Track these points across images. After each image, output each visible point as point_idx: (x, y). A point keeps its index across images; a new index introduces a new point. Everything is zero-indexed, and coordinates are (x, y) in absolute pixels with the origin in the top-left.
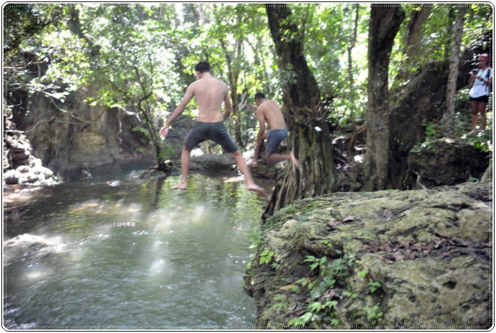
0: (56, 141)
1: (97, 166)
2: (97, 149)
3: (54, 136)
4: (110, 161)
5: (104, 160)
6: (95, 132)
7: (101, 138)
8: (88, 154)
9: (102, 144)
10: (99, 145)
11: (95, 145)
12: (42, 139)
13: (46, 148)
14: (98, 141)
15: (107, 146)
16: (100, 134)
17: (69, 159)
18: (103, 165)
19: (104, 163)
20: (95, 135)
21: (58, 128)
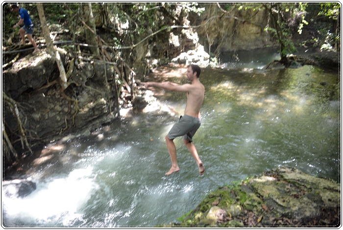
0: (223, 31)
1: (251, 50)
2: (253, 37)
3: (222, 28)
4: (261, 46)
5: (257, 45)
6: (253, 24)
7: (257, 28)
8: (246, 40)
9: (258, 33)
10: (255, 34)
11: (252, 33)
12: (213, 29)
13: (216, 36)
14: (255, 31)
15: (261, 35)
16: (256, 26)
17: (232, 44)
18: (255, 49)
19: (257, 47)
20: (253, 26)
21: (226, 21)
